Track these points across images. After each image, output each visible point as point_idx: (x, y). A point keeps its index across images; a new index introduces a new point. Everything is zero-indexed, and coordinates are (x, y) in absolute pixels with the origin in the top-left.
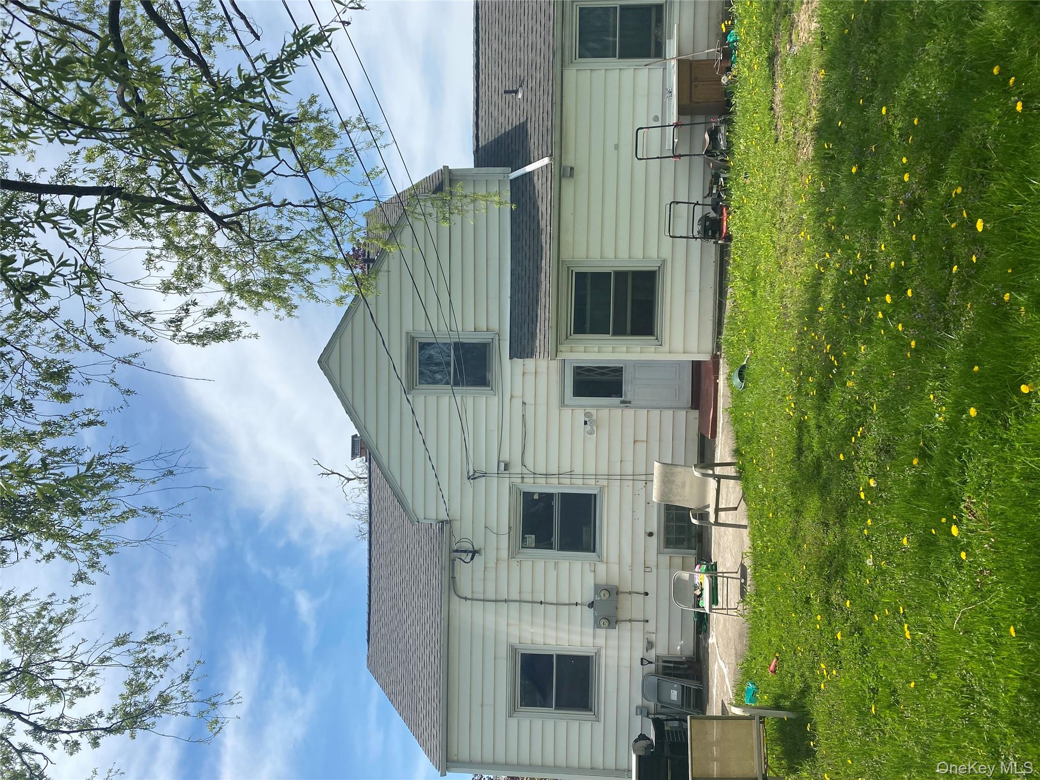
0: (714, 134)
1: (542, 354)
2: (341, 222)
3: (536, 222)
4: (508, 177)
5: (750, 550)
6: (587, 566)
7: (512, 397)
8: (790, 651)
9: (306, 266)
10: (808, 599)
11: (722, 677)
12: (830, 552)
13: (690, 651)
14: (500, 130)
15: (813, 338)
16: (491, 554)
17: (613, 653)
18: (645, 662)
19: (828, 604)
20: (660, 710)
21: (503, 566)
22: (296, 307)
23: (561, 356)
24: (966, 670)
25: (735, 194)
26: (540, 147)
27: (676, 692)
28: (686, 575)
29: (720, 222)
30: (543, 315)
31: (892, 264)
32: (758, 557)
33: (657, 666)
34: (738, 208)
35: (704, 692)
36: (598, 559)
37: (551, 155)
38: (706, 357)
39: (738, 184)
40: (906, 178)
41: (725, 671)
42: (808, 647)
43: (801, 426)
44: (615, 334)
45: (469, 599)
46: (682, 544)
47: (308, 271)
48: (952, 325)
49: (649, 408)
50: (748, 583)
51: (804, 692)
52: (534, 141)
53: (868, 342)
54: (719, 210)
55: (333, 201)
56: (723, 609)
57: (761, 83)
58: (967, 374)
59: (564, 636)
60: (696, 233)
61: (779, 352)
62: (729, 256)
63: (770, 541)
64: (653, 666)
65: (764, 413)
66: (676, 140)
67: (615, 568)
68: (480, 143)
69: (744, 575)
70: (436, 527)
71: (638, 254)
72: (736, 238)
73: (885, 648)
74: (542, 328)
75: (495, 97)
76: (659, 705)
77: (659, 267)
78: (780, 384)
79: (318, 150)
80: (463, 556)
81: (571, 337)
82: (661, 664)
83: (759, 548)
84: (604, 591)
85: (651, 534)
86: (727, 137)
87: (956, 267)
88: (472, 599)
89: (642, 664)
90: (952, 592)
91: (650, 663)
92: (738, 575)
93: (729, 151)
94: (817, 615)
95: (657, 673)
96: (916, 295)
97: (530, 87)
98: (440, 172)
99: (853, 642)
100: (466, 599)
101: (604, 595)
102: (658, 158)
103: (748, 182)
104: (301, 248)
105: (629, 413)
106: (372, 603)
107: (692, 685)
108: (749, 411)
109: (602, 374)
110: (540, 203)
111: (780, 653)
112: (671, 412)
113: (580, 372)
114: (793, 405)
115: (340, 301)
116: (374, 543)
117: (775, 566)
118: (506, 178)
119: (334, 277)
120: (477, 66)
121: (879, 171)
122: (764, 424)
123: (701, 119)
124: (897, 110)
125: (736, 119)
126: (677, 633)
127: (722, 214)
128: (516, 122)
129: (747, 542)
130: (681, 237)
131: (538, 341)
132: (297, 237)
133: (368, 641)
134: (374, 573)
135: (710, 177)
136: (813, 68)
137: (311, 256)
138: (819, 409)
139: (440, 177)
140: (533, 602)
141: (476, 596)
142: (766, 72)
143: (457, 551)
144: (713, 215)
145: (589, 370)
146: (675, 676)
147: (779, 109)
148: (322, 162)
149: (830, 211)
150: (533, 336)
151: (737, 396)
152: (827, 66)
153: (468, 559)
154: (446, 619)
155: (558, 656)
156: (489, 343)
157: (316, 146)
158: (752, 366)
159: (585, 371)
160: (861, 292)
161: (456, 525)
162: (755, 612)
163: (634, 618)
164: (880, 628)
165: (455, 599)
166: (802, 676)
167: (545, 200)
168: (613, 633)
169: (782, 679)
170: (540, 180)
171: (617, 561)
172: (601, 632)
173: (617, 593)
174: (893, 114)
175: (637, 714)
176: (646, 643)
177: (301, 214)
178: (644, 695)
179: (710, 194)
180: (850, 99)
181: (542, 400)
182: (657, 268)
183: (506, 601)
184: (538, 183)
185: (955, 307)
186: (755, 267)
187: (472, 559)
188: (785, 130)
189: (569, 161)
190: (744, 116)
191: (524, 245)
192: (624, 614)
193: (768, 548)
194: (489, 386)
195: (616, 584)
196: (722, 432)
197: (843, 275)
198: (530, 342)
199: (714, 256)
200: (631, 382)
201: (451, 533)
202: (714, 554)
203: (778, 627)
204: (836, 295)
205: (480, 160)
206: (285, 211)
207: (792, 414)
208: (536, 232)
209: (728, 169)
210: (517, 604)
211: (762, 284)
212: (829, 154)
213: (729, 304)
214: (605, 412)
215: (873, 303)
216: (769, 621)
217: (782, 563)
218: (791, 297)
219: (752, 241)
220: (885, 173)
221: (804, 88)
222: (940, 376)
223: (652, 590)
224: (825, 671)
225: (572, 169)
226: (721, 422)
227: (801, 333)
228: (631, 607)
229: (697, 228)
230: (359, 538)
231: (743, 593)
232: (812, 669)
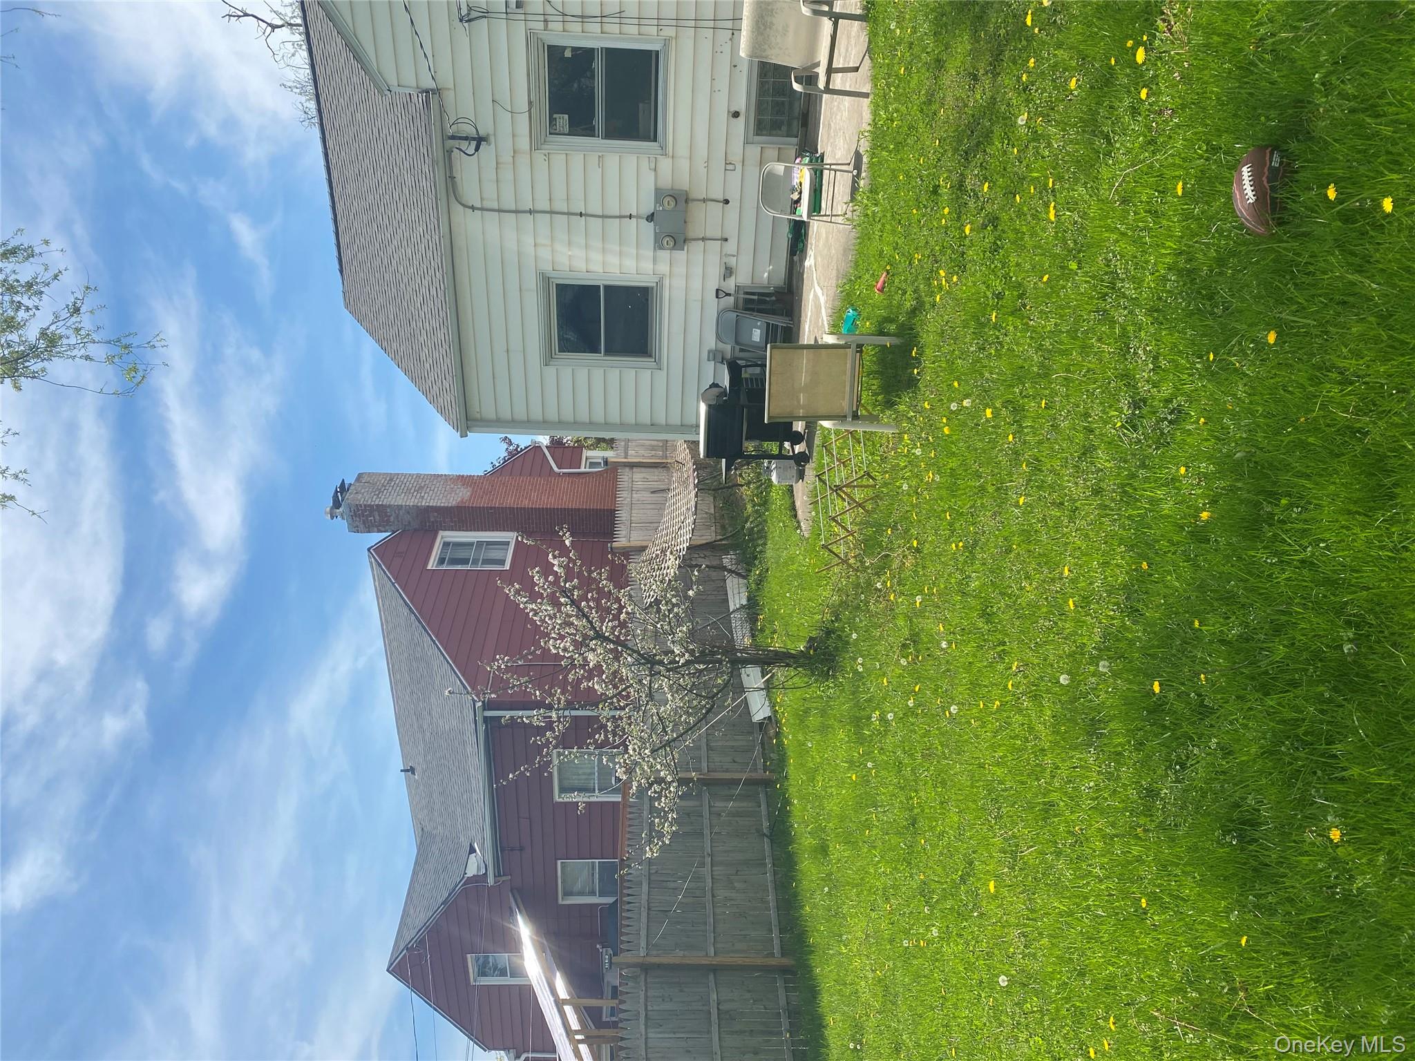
5: (869, 128)
6: (645, 164)
8: (905, 261)
10: (937, 187)
11: (818, 307)
12: (973, 116)
13: (780, 278)
16: (505, 143)
17: (679, 283)
18: (720, 296)
19: (961, 191)
20: (738, 354)
21: (524, 160)
24: (1113, 252)
27: (759, 331)
28: (780, 168)
32: (879, 135)
33: (736, 300)
35: (794, 330)
36: (660, 152)
41: (822, 299)
42: (927, 253)
45: (478, 209)
46: (780, 128)
50: (863, 175)
51: (914, 312)
56: (825, 215)
59: (613, 260)
63: (897, 111)
64: (732, 299)
67: (684, 165)
69: (858, 166)
70: (419, 100)
73: (1022, 239)
76: (738, 347)
80: (464, 145)
82: (743, 296)
83: (881, 122)
84: (668, 199)
85: (736, 115)
88: (482, 209)
89: (717, 297)
90: (1119, 149)
91: (729, 295)
92: (851, 168)
94: (944, 208)
95: (736, 306)
99: (984, 238)
100: (473, 208)
101: (669, 204)
106: (339, 217)
107: (780, 321)
111: (891, 265)
116: (328, 127)
117: (899, 146)
126: (764, 255)
129: (867, 116)
133: (341, 271)
134: (335, 174)
140: (569, 214)
141: (487, 204)
143: (453, 137)
146: (760, 311)
153: (471, 150)
154: (448, 236)
155: (607, 288)
161: (449, 97)
162: (867, 215)
163: (708, 235)
164: (1020, 214)
165: (457, 209)
166: (915, 292)
168: (681, 255)
169: (890, 297)
171: (688, 155)
172: (664, 255)
173: (687, 201)
175: (709, 360)
176: (723, 269)
178: (718, 337)
183: (530, 212)
187: (477, 149)
192: (695, 230)
193: (892, 121)
195: (686, 187)
201: (442, 109)
202: (822, 141)
203: (894, 232)
210: (548, 215)
216: (883, 225)
217: (909, 141)
223: (734, 196)
224: (944, 279)
228: (706, 220)
230: (306, 123)
231: (854, 189)
232: (928, 280)
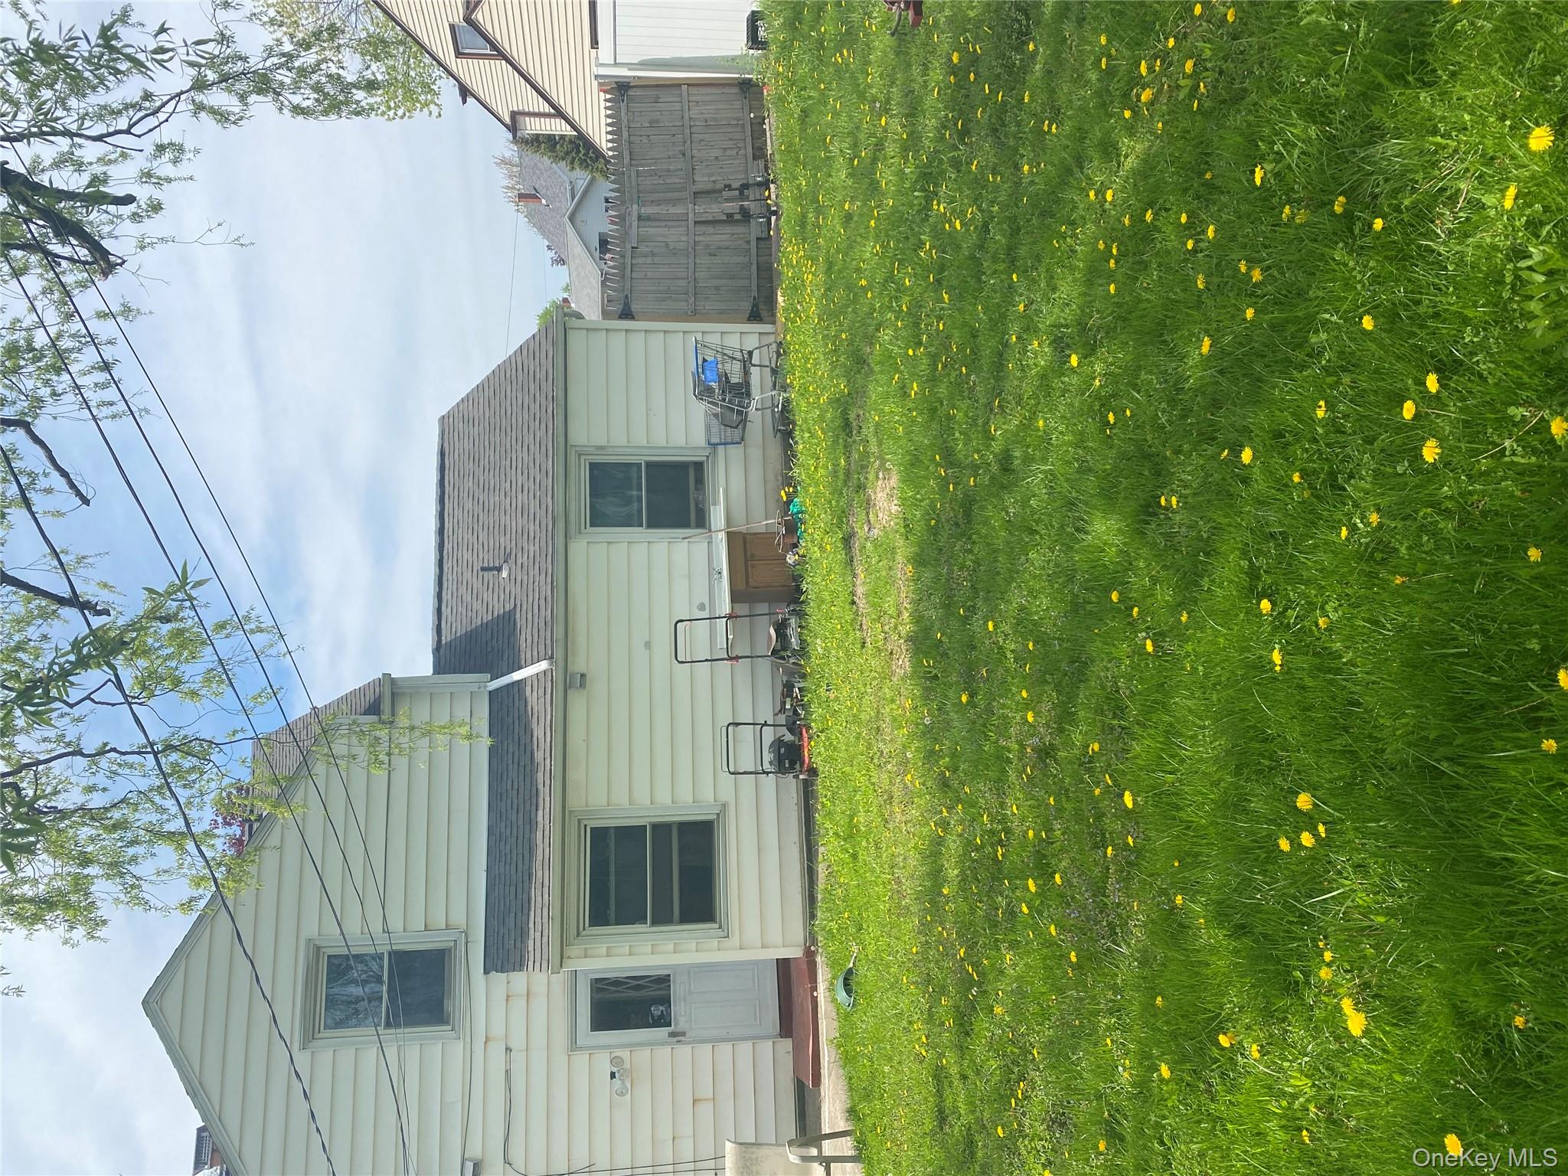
0: (781, 628)
1: (537, 965)
2: (202, 774)
3: (528, 754)
4: (485, 687)
7: (487, 1039)
9: (131, 851)
14: (474, 621)
15: (941, 933)
22: (104, 922)
23: (571, 966)
25: (817, 712)
26: (535, 645)
29: (800, 748)
30: (539, 898)
31: (1031, 833)
34: (822, 732)
37: (552, 658)
38: (795, 953)
39: (819, 697)
40: (1030, 717)
43: (939, 1075)
44: (654, 923)
47: (134, 860)
48: (1118, 930)
49: (715, 1041)
52: (525, 638)
53: (1013, 945)
54: (797, 731)
55: (191, 741)
57: (838, 569)
58: (1149, 1007)
60: (767, 767)
61: (897, 951)
62: (817, 799)
65: (885, 1048)
66: (730, 637)
68: (443, 638)
71: (685, 795)
72: (823, 772)
74: (538, 920)
75: (468, 575)
77: (718, 815)
78: (904, 1003)
79: (173, 664)
81: (584, 933)
86: (800, 634)
87: (1110, 848)
93: (803, 651)
96: (1067, 882)
97: (519, 563)
98: (377, 683)
102: (707, 660)
103: (832, 696)
104: (126, 821)
105: (684, 1051)
108: (864, 1045)
109: (638, 988)
110: (534, 726)
112: (750, 1044)
113: (601, 986)
114: (924, 1039)
115: (187, 905)
118: (482, 689)
119: (182, 864)
120: (441, 531)
121: (995, 704)
122: (887, 1069)
123: (763, 608)
124: (1006, 628)
125: (808, 610)
127: (801, 738)
128: (499, 610)
130: (745, 773)
131: (531, 943)
132: (122, 801)
135: (780, 688)
136: (899, 558)
137: (142, 832)
138: (961, 1049)
139: (377, 690)
142: (841, 556)
144: (789, 737)
145: (617, 983)
147: (862, 603)
148: (177, 682)
149: (941, 750)
150: (523, 934)
151: (845, 1017)
152: (915, 561)
156: (450, 950)
157: (169, 657)
158: (862, 971)
159: (608, 984)
160: (997, 870)
167: (542, 721)
170: (535, 693)
174: (1002, 632)
177: (131, 766)
179: (783, 710)
180: (948, 606)
181: (539, 1039)
182: (715, 817)
184: (532, 697)
185: (1119, 905)
186: (851, 817)
188: (873, 633)
189: (579, 665)
190: (819, 607)
191: (509, 788)
194: (447, 1023)
196: (830, 1076)
197: (969, 845)
198: (518, 945)
199: (795, 795)
200: (685, 1000)
204: (962, 872)
205: (443, 661)
206: (104, 762)
207: (924, 1054)
208: (528, 769)
209: (804, 676)
211: (864, 843)
212: (930, 672)
213: (821, 870)
214: (644, 1054)
215: (1014, 889)
218: (904, 867)
219: (845, 778)
220: (1004, 706)
221: (890, 581)
222: (1114, 1010)
225: (583, 676)
226: (827, 1058)
227: (923, 924)
229: (768, 757)
